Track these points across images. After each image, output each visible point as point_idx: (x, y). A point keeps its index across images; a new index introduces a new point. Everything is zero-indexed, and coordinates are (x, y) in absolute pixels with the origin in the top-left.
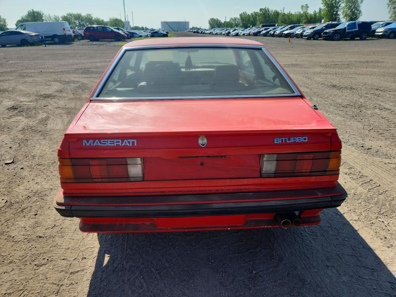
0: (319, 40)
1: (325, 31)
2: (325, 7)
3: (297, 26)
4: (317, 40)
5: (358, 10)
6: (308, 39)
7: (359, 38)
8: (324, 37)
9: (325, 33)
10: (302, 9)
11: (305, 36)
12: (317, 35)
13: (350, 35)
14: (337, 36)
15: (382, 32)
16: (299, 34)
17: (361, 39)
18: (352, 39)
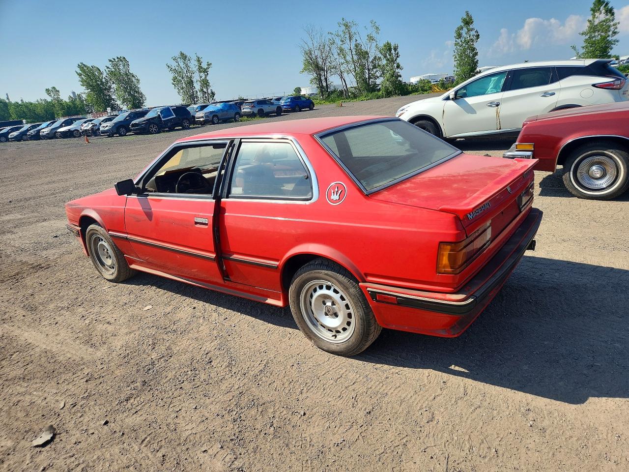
0: (127, 135)
1: (134, 122)
2: (89, 90)
3: (75, 120)
4: (125, 135)
5: (138, 92)
6: (109, 136)
7: (181, 128)
8: (134, 130)
9: (133, 125)
10: (48, 94)
11: (104, 132)
12: (122, 130)
13: (169, 124)
14: (154, 127)
15: (203, 117)
16: (89, 130)
17: (184, 128)
18: (171, 129)
